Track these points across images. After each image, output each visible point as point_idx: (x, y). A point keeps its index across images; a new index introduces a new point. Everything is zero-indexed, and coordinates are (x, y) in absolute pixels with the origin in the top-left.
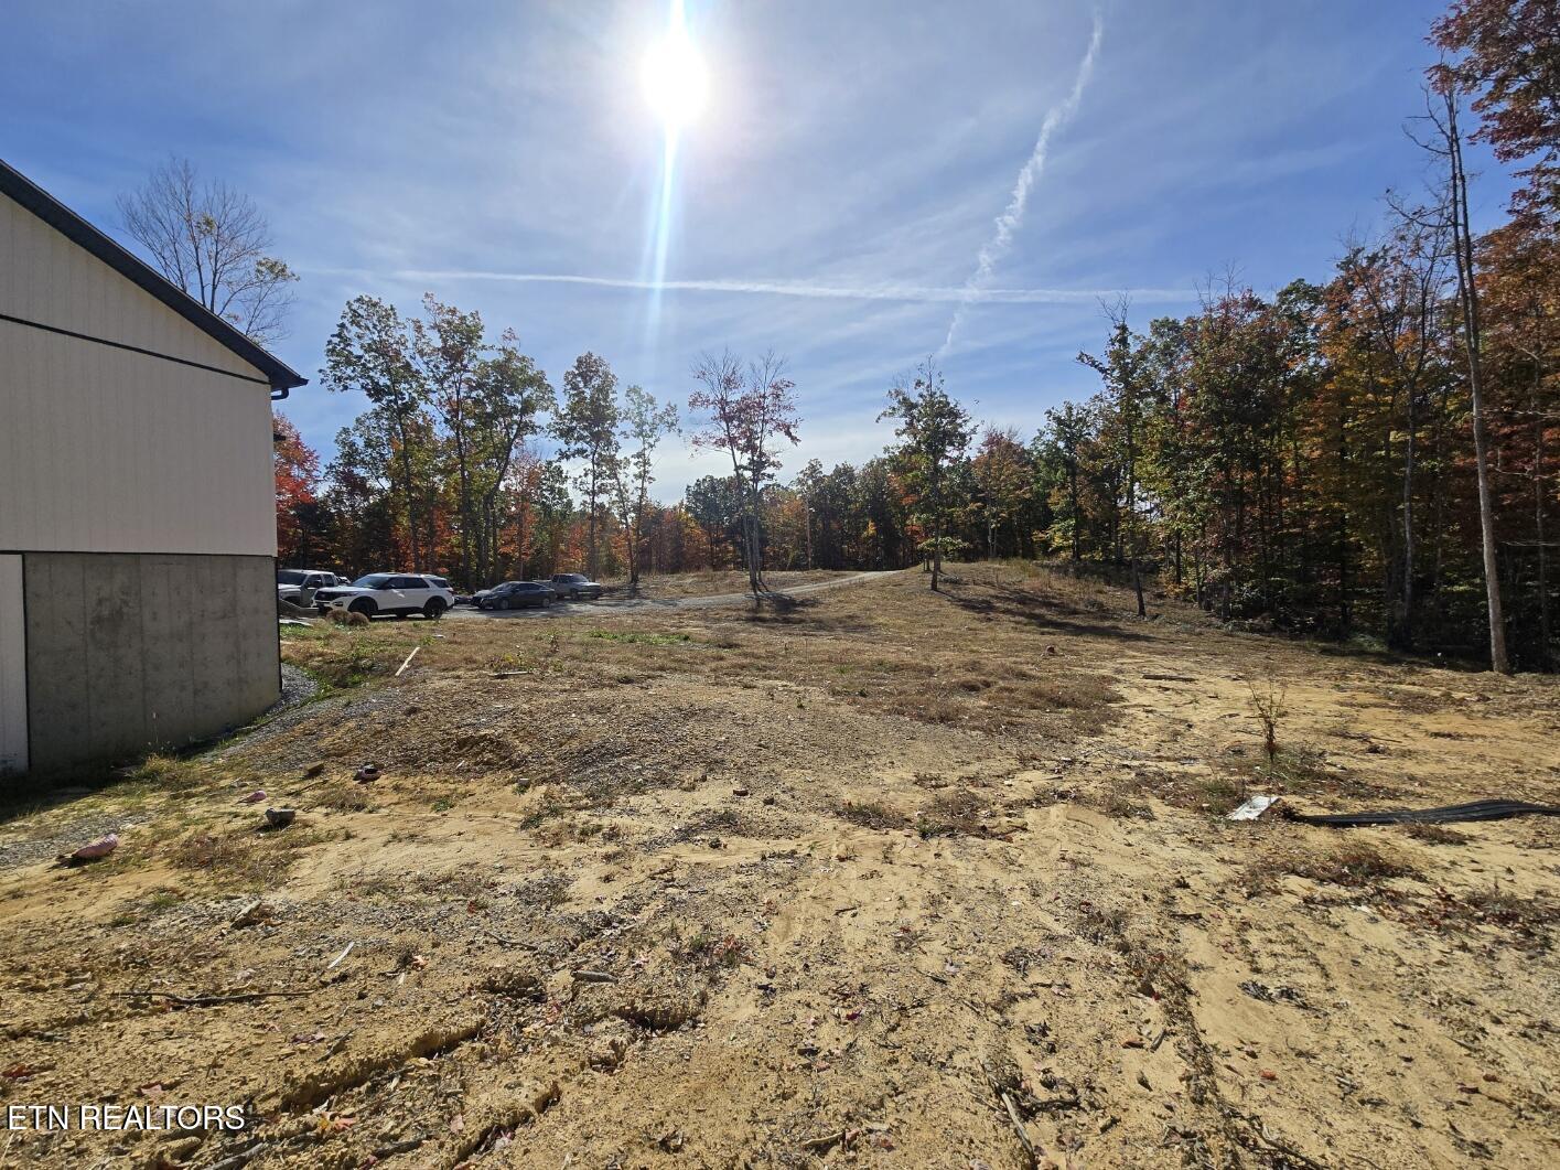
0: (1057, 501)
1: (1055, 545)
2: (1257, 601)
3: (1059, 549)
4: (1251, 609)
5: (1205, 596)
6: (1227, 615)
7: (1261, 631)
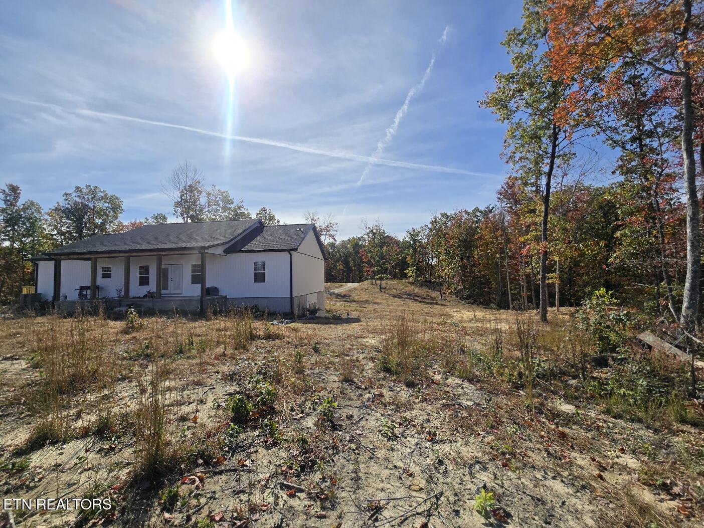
0: (409, 260)
1: (409, 275)
2: (469, 295)
3: (410, 276)
4: (468, 297)
5: (457, 293)
6: (462, 299)
7: (471, 303)
